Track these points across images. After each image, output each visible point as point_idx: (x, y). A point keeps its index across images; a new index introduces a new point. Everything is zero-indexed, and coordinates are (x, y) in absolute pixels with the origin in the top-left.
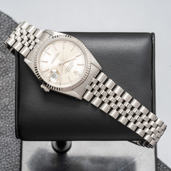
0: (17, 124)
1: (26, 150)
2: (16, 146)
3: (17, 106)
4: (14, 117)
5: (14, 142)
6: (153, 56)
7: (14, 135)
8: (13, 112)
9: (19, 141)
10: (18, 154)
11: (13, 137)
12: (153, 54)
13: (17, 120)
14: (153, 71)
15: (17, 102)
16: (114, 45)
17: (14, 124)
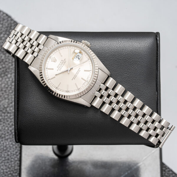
0: (16, 128)
1: (25, 154)
2: (16, 150)
3: (16, 109)
4: (13, 120)
5: (13, 145)
6: (158, 57)
7: (14, 139)
8: (13, 114)
9: (18, 145)
10: (18, 158)
11: (13, 140)
12: (158, 54)
13: (16, 123)
14: (158, 73)
15: (16, 104)
16: (117, 46)
17: (13, 127)
